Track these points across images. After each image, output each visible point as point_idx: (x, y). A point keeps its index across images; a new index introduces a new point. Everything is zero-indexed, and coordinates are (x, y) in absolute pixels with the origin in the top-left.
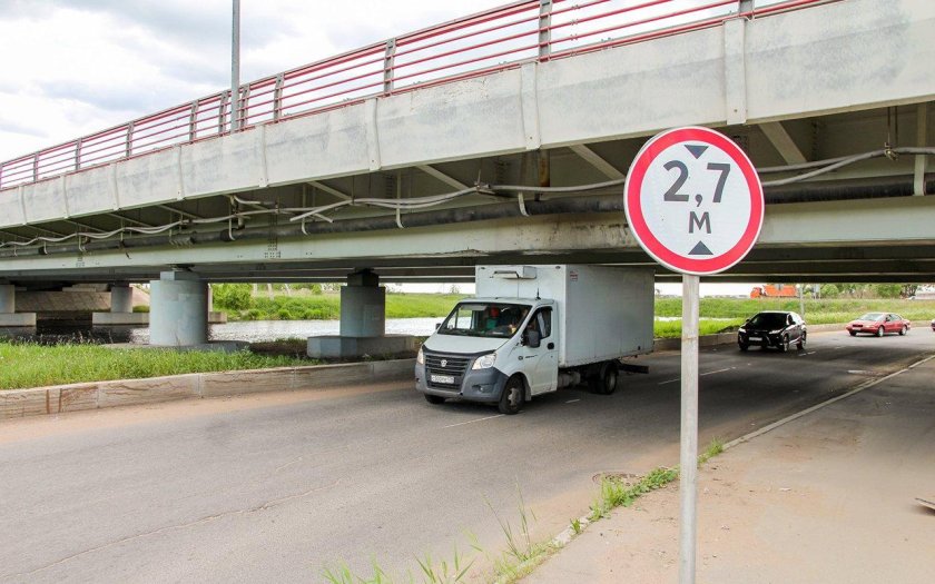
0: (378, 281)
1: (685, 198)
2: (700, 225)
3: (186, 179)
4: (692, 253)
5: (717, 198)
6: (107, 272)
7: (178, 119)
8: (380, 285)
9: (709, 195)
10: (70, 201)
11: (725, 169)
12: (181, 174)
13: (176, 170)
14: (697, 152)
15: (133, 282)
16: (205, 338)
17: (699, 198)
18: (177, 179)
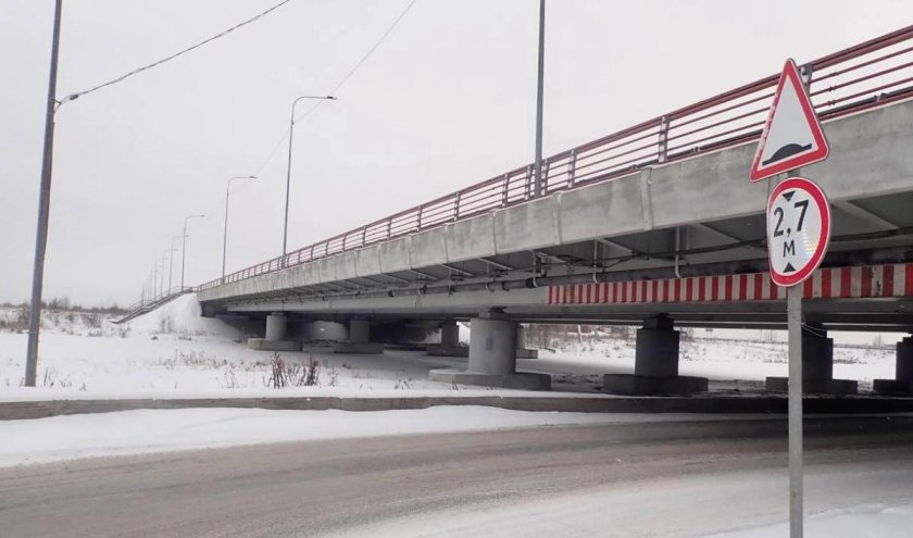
0: (673, 325)
1: (781, 233)
2: (789, 250)
3: (498, 238)
4: (785, 271)
5: (799, 229)
6: (438, 312)
7: (493, 189)
8: (676, 329)
9: (794, 228)
10: (413, 256)
11: (805, 204)
12: (494, 235)
13: (491, 231)
14: (788, 196)
15: (460, 321)
16: (512, 371)
17: (789, 231)
18: (492, 238)
